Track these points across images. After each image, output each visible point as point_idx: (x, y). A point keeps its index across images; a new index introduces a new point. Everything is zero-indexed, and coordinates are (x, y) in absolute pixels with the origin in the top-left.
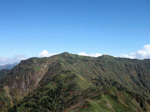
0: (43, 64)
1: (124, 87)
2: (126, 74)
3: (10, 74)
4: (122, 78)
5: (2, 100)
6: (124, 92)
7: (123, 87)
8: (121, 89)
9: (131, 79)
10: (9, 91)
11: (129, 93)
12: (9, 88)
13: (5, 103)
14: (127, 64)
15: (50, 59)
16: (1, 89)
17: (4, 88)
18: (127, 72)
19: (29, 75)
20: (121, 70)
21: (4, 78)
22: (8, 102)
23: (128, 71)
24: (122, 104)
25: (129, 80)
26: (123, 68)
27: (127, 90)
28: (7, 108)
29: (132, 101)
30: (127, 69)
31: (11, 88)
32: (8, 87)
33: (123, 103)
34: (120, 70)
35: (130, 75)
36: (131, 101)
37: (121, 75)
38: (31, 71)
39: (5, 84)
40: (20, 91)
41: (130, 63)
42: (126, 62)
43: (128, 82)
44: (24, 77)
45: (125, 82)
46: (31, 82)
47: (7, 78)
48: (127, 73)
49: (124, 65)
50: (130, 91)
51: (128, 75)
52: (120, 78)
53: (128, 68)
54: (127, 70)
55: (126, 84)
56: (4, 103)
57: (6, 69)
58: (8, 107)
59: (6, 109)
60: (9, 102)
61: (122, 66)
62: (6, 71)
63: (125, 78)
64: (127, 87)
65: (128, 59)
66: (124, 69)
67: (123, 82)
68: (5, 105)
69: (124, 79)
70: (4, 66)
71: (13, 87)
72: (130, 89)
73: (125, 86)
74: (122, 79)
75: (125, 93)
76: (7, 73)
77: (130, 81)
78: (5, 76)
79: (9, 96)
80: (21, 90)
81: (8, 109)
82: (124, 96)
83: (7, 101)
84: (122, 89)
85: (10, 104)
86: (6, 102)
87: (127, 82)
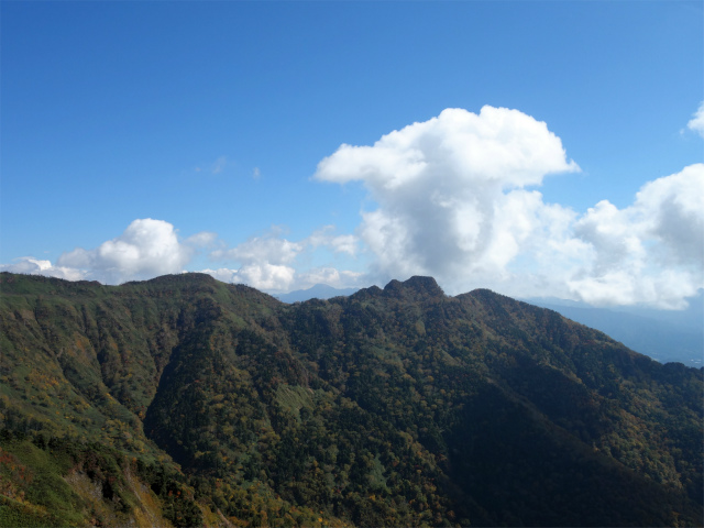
1: (29, 422)
2: (38, 357)
4: (15, 375)
6: (28, 443)
7: (25, 422)
8: (10, 431)
9: (61, 374)
11: (54, 445)
14: (48, 305)
18: (46, 347)
20: (11, 338)
23: (52, 338)
24: (17, 509)
25: (54, 385)
26: (28, 326)
27: (41, 432)
29: (65, 480)
30: (43, 328)
33: (20, 501)
34: (9, 337)
35: (61, 360)
36: (60, 482)
37: (11, 363)
41: (60, 300)
42: (42, 297)
43: (50, 395)
45: (31, 396)
48: (44, 350)
49: (32, 313)
50: (59, 434)
51: (47, 358)
52: (5, 378)
53: (48, 324)
54: (46, 334)
55: (38, 407)
61: (18, 316)
63: (31, 375)
64: (40, 418)
65: (54, 280)
66: (31, 329)
67: (25, 398)
69: (27, 379)
72: (56, 425)
73: (32, 415)
74: (17, 382)
75: (33, 447)
77: (56, 390)
82: (23, 466)
84: (15, 433)
87: (44, 393)
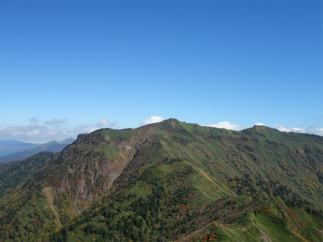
0: (123, 142)
1: (303, 200)
2: (307, 171)
3: (55, 162)
4: (297, 178)
5: (38, 216)
6: (302, 210)
7: (301, 200)
8: (295, 203)
9: (318, 181)
10: (53, 196)
11: (314, 213)
12: (53, 190)
13: (44, 223)
14: (311, 147)
15: (139, 132)
16: (37, 193)
17: (43, 190)
18: (310, 167)
19: (95, 165)
20: (294, 162)
21: (45, 170)
22: (51, 220)
23: (313, 163)
24: (297, 239)
25: (314, 185)
26: (302, 156)
27: (308, 206)
28: (48, 232)
29: (320, 231)
30: (309, 158)
31: (58, 191)
32: (51, 188)
33: (299, 235)
34: (293, 161)
35: (318, 174)
36: (317, 231)
37: (294, 172)
38: (98, 157)
39: (45, 182)
40: (74, 199)
41: (317, 145)
42: (308, 143)
43: (313, 190)
44: (85, 169)
45: (304, 189)
46: (97, 180)
47: (49, 171)
48: (309, 168)
49: (303, 150)
50: (317, 209)
51: (311, 172)
52: (292, 179)
53: (311, 156)
54: (310, 161)
55: (307, 194)
56: (42, 222)
57: (49, 151)
58: (49, 231)
59: (45, 235)
60: (53, 221)
61: (297, 151)
62: (49, 155)
63: (304, 179)
64: (308, 200)
65: (313, 136)
66: (303, 158)
67: (301, 189)
68: (44, 226)
69: (302, 180)
70: (44, 145)
71: (60, 189)
72: (315, 204)
73: (304, 198)
74: (297, 181)
75: (305, 212)
76: (50, 159)
77: (315, 187)
78: (47, 166)
79: (53, 209)
80: (77, 197)
81: (50, 236)
82: (301, 220)
83: (49, 218)
84: (296, 204)
85: (54, 225)
86: (47, 220)
87: (310, 188)
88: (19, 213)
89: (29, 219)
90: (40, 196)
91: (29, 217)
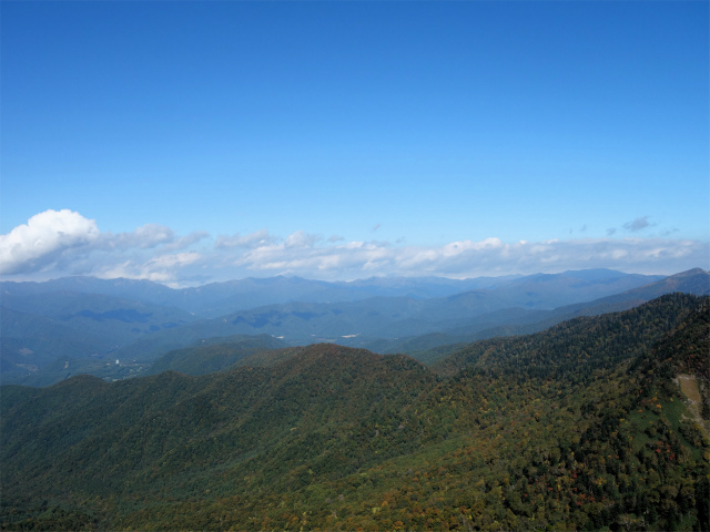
3: (702, 317)
5: (667, 435)
10: (700, 397)
12: (700, 383)
13: (681, 453)
16: (663, 386)
17: (676, 381)
21: (677, 335)
22: (697, 451)
28: (690, 477)
32: (693, 377)
39: (679, 361)
47: (688, 337)
56: (677, 451)
57: (685, 292)
58: (695, 475)
59: (685, 481)
60: (702, 454)
62: (686, 301)
68: (681, 460)
70: (672, 277)
76: (688, 310)
78: (681, 327)
79: (702, 425)
81: (696, 485)
83: (692, 444)
85: (705, 463)
86: (687, 449)
88: (625, 423)
89: (644, 439)
90: (668, 392)
91: (646, 436)
